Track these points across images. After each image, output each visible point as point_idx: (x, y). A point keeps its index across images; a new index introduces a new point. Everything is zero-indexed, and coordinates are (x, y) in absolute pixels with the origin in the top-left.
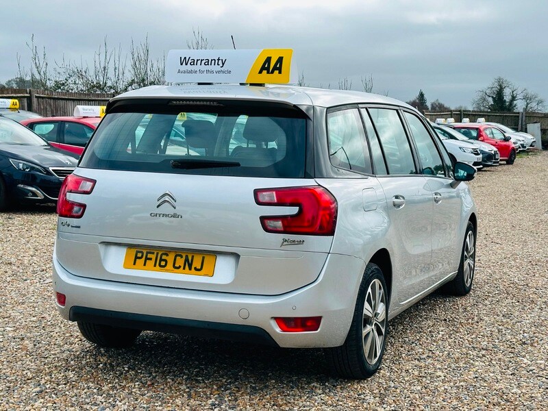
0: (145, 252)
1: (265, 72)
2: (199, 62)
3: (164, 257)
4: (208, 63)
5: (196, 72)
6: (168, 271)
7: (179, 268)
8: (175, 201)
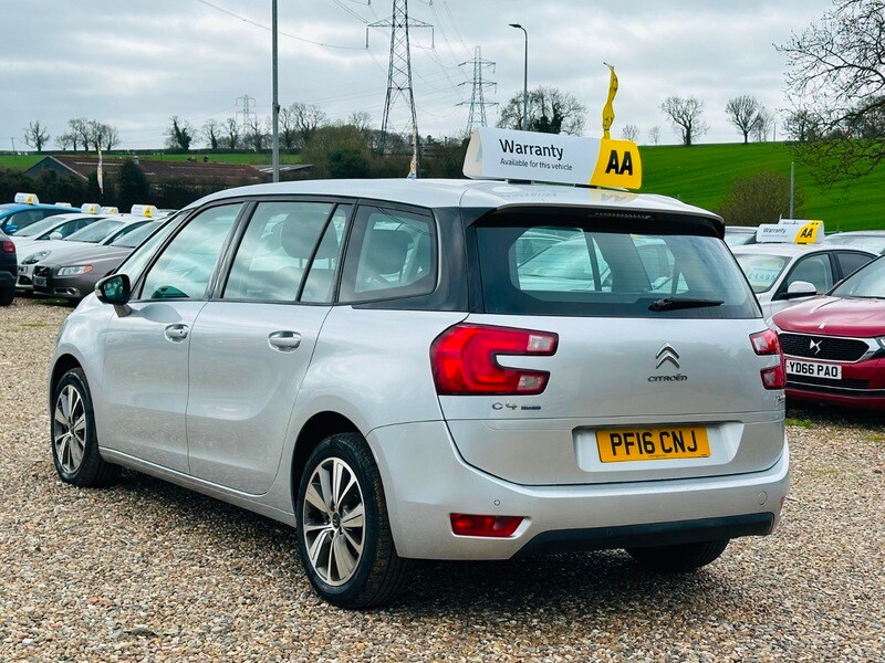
0: (621, 434)
1: (613, 171)
2: (528, 149)
3: (648, 439)
4: (539, 152)
5: (526, 164)
6: (658, 457)
7: (670, 451)
8: (678, 357)
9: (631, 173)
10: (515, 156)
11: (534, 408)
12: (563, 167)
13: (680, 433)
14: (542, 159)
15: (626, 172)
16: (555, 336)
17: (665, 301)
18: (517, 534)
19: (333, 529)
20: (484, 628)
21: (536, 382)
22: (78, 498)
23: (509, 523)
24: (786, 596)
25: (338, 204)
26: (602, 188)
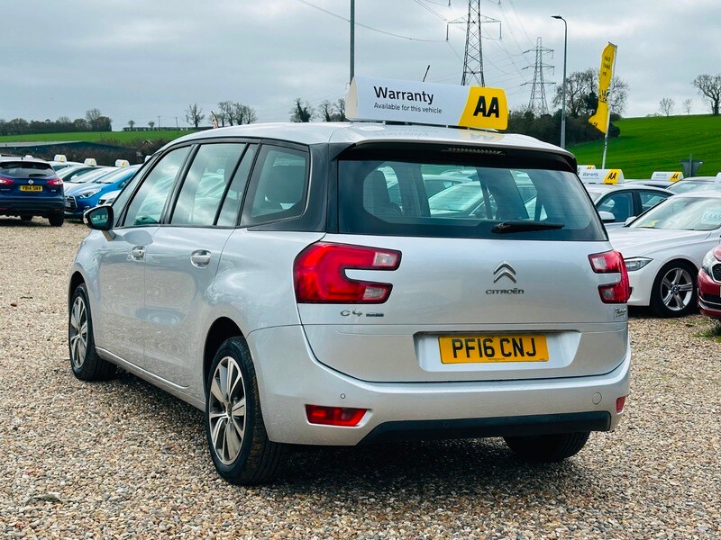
0: (463, 340)
1: (480, 114)
2: (400, 95)
3: (488, 344)
4: (411, 97)
5: (398, 108)
6: (497, 360)
7: (510, 355)
8: (514, 273)
9: (497, 116)
10: (388, 101)
11: (377, 315)
12: (432, 111)
13: (521, 340)
14: (413, 103)
15: (493, 115)
16: (398, 254)
17: (505, 224)
18: (362, 424)
19: (227, 416)
20: (343, 504)
21: (380, 293)
22: (79, 389)
23: (354, 414)
24: (632, 485)
25: (249, 144)
26: (471, 129)
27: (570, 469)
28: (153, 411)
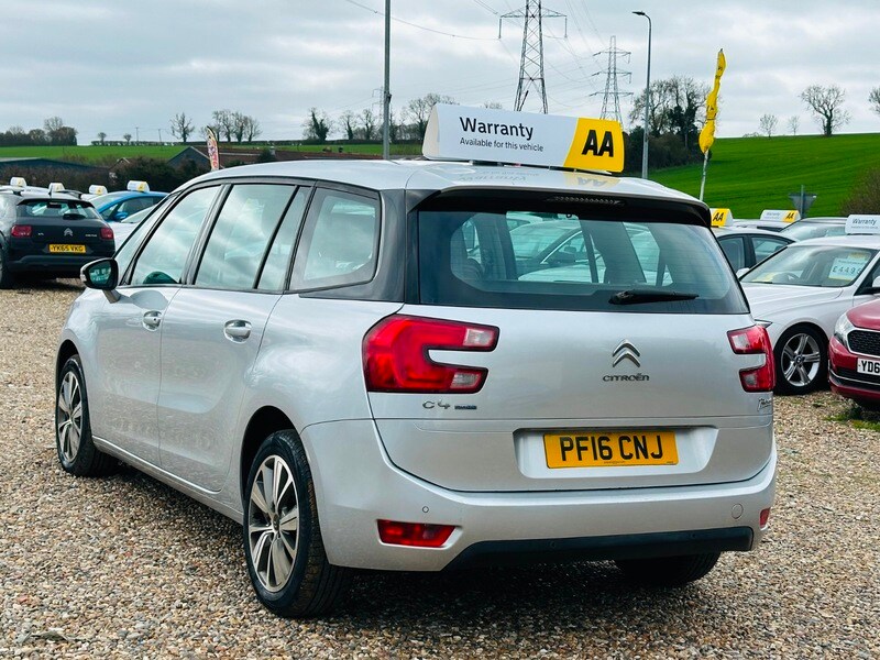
0: (573, 438)
1: (591, 152)
2: (492, 128)
3: (604, 443)
4: (505, 131)
5: (490, 144)
6: (616, 464)
7: (630, 457)
8: (638, 355)
9: (611, 155)
10: (477, 135)
11: (469, 408)
12: (533, 148)
13: (644, 438)
14: (508, 138)
15: (606, 153)
16: (495, 331)
17: (626, 293)
18: (448, 544)
19: (274, 531)
20: (421, 643)
21: (473, 379)
22: (70, 488)
23: (439, 532)
24: (775, 618)
25: (299, 186)
26: (578, 171)
27: (697, 596)
28: (167, 518)
